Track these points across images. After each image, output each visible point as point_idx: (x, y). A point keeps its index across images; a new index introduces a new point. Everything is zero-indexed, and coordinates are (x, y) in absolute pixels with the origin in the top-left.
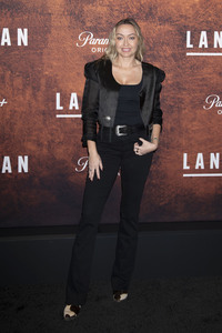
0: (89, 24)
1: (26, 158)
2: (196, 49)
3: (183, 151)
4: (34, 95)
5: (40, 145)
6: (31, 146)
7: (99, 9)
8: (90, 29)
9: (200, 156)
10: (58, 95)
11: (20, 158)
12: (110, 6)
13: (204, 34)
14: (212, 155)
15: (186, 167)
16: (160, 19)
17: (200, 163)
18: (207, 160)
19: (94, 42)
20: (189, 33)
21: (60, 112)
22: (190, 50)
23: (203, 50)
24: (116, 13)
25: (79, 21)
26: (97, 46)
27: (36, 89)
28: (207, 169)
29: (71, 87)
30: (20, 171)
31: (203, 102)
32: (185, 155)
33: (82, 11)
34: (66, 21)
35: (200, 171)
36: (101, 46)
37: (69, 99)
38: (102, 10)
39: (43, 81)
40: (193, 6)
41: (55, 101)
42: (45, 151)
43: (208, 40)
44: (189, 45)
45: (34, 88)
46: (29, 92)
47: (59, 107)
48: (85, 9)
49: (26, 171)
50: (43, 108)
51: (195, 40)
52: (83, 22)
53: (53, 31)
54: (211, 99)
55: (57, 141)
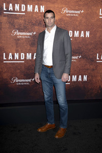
0: (16, 27)
7: (21, 21)
8: (17, 29)
10: (4, 54)
12: (25, 20)
19: (18, 34)
21: (5, 60)
26: (20, 35)
33: (14, 22)
37: (9, 55)
41: (3, 56)
47: (4, 58)
48: (15, 21)
55: (4, 71)
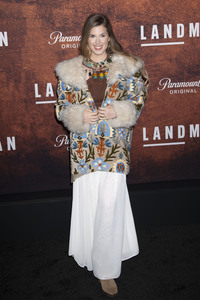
0: (58, 25)
1: (13, 138)
2: (149, 40)
3: (143, 126)
4: (17, 87)
5: (24, 127)
6: (17, 129)
7: (66, 11)
8: (60, 29)
9: (157, 129)
10: (36, 85)
11: (9, 138)
12: (75, 9)
13: (155, 27)
14: (167, 128)
15: (145, 139)
16: (117, 17)
17: (157, 135)
18: (162, 132)
19: (63, 39)
20: (142, 27)
21: (39, 99)
22: (144, 41)
23: (155, 40)
24: (80, 14)
25: (50, 24)
26: (66, 43)
27: (17, 81)
28: (163, 139)
29: (46, 78)
30: (9, 149)
31: (157, 85)
32: (144, 129)
33: (51, 14)
34: (38, 24)
35: (157, 141)
36: (69, 43)
37: (46, 88)
38: (68, 12)
39: (23, 75)
40: (145, 4)
42: (28, 132)
43: (159, 32)
44: (143, 38)
46: (12, 84)
47: (37, 96)
48: (54, 12)
49: (14, 148)
50: (24, 96)
51: (148, 33)
52: (53, 24)
53: (29, 33)
54: (164, 81)
55: (38, 123)
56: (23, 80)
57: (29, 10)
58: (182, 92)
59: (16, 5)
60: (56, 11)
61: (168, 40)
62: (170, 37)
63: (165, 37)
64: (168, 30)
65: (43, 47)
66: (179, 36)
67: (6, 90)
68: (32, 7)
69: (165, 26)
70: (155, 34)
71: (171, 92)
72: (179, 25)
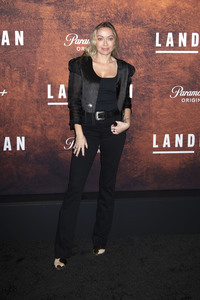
0: (74, 27)
1: (23, 138)
2: (164, 47)
3: (153, 133)
4: (29, 87)
5: (34, 127)
6: (27, 129)
7: (83, 14)
8: (76, 31)
9: (167, 136)
10: (49, 86)
11: (18, 138)
12: (92, 13)
13: (170, 35)
14: (177, 135)
15: (155, 146)
16: (134, 23)
17: (167, 143)
18: (172, 140)
19: (78, 42)
20: (158, 34)
21: (51, 101)
22: (159, 48)
23: (170, 48)
24: (96, 18)
25: (66, 24)
26: (81, 45)
27: (31, 81)
28: (173, 147)
29: (60, 80)
30: (18, 149)
31: (169, 92)
32: (155, 136)
33: (68, 16)
34: (55, 25)
35: (167, 149)
36: (84, 45)
37: (58, 90)
38: (85, 15)
39: (37, 75)
40: (162, 12)
41: (46, 91)
42: (39, 132)
43: (174, 40)
44: (158, 45)
45: (29, 81)
46: (25, 84)
47: (50, 96)
49: (23, 149)
50: (36, 97)
51: (163, 40)
52: (70, 26)
53: (45, 33)
54: (176, 89)
55: (48, 124)
56: (37, 81)
57: (47, 11)
58: (193, 100)
59: (34, 6)
60: (73, 14)
61: (183, 48)
62: (185, 45)
63: (180, 45)
64: (182, 39)
65: (58, 48)
66: (193, 45)
67: (19, 89)
68: (49, 8)
69: (181, 34)
70: (170, 42)
71: (183, 100)
72: (194, 34)
